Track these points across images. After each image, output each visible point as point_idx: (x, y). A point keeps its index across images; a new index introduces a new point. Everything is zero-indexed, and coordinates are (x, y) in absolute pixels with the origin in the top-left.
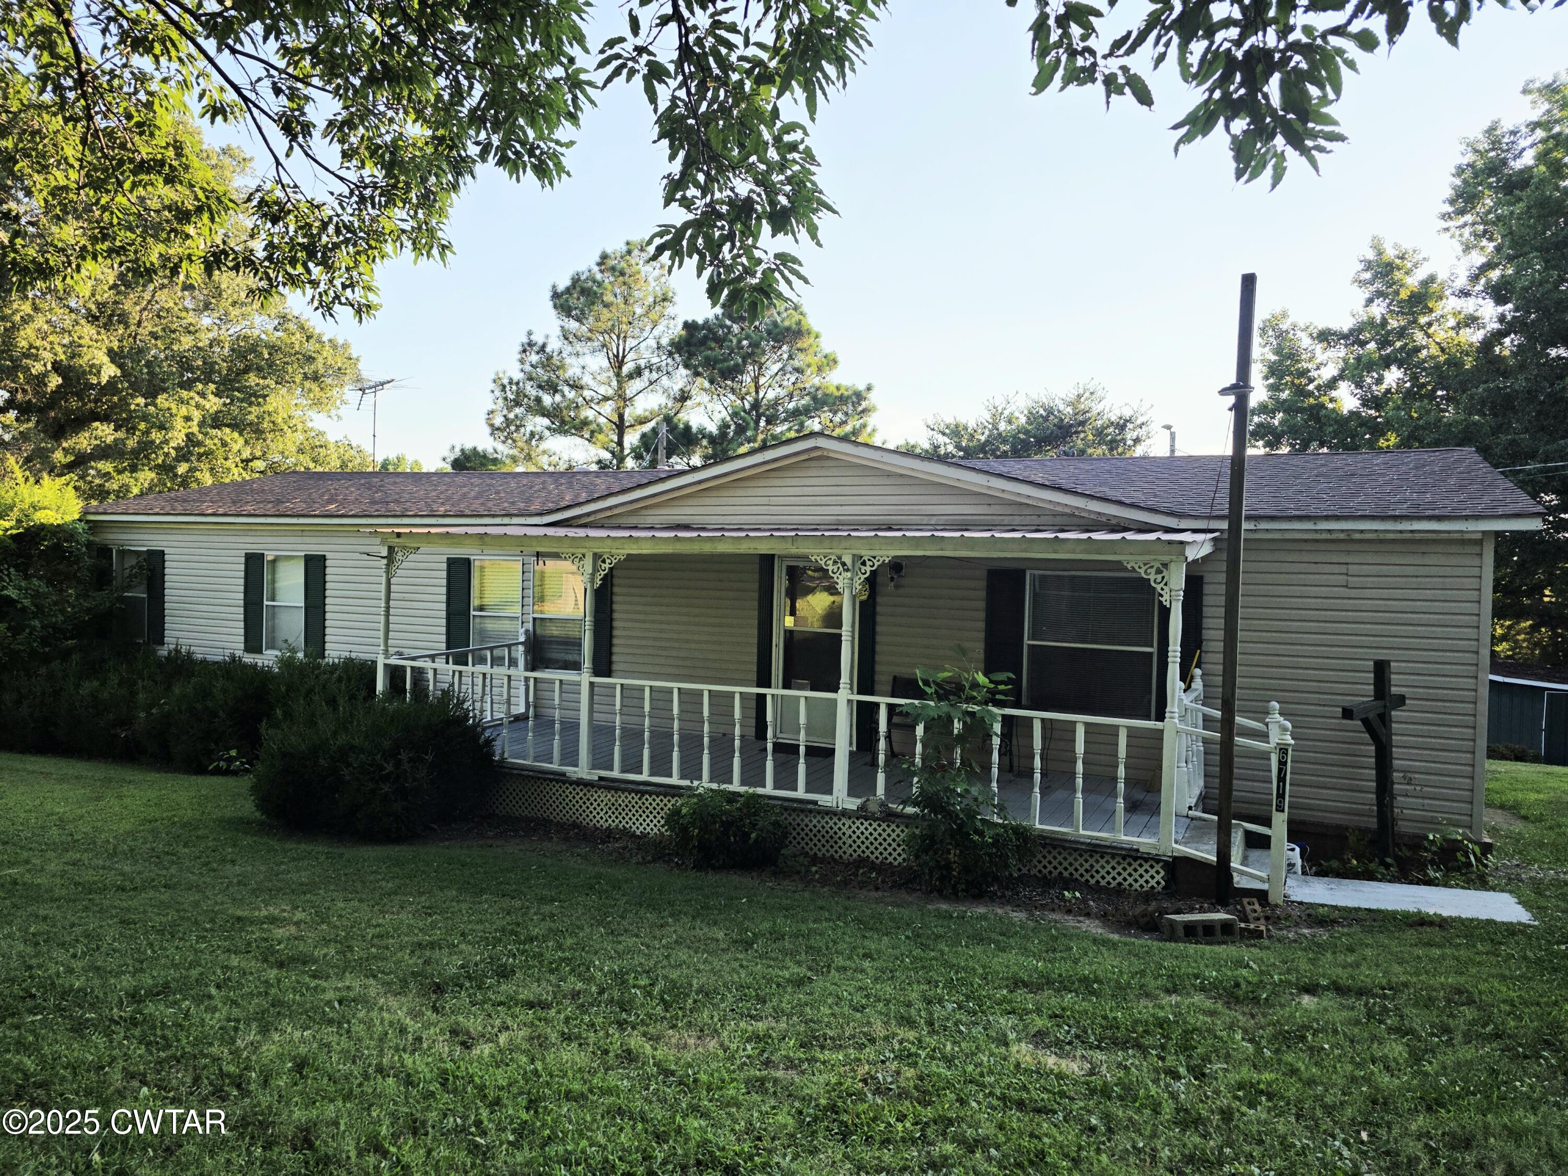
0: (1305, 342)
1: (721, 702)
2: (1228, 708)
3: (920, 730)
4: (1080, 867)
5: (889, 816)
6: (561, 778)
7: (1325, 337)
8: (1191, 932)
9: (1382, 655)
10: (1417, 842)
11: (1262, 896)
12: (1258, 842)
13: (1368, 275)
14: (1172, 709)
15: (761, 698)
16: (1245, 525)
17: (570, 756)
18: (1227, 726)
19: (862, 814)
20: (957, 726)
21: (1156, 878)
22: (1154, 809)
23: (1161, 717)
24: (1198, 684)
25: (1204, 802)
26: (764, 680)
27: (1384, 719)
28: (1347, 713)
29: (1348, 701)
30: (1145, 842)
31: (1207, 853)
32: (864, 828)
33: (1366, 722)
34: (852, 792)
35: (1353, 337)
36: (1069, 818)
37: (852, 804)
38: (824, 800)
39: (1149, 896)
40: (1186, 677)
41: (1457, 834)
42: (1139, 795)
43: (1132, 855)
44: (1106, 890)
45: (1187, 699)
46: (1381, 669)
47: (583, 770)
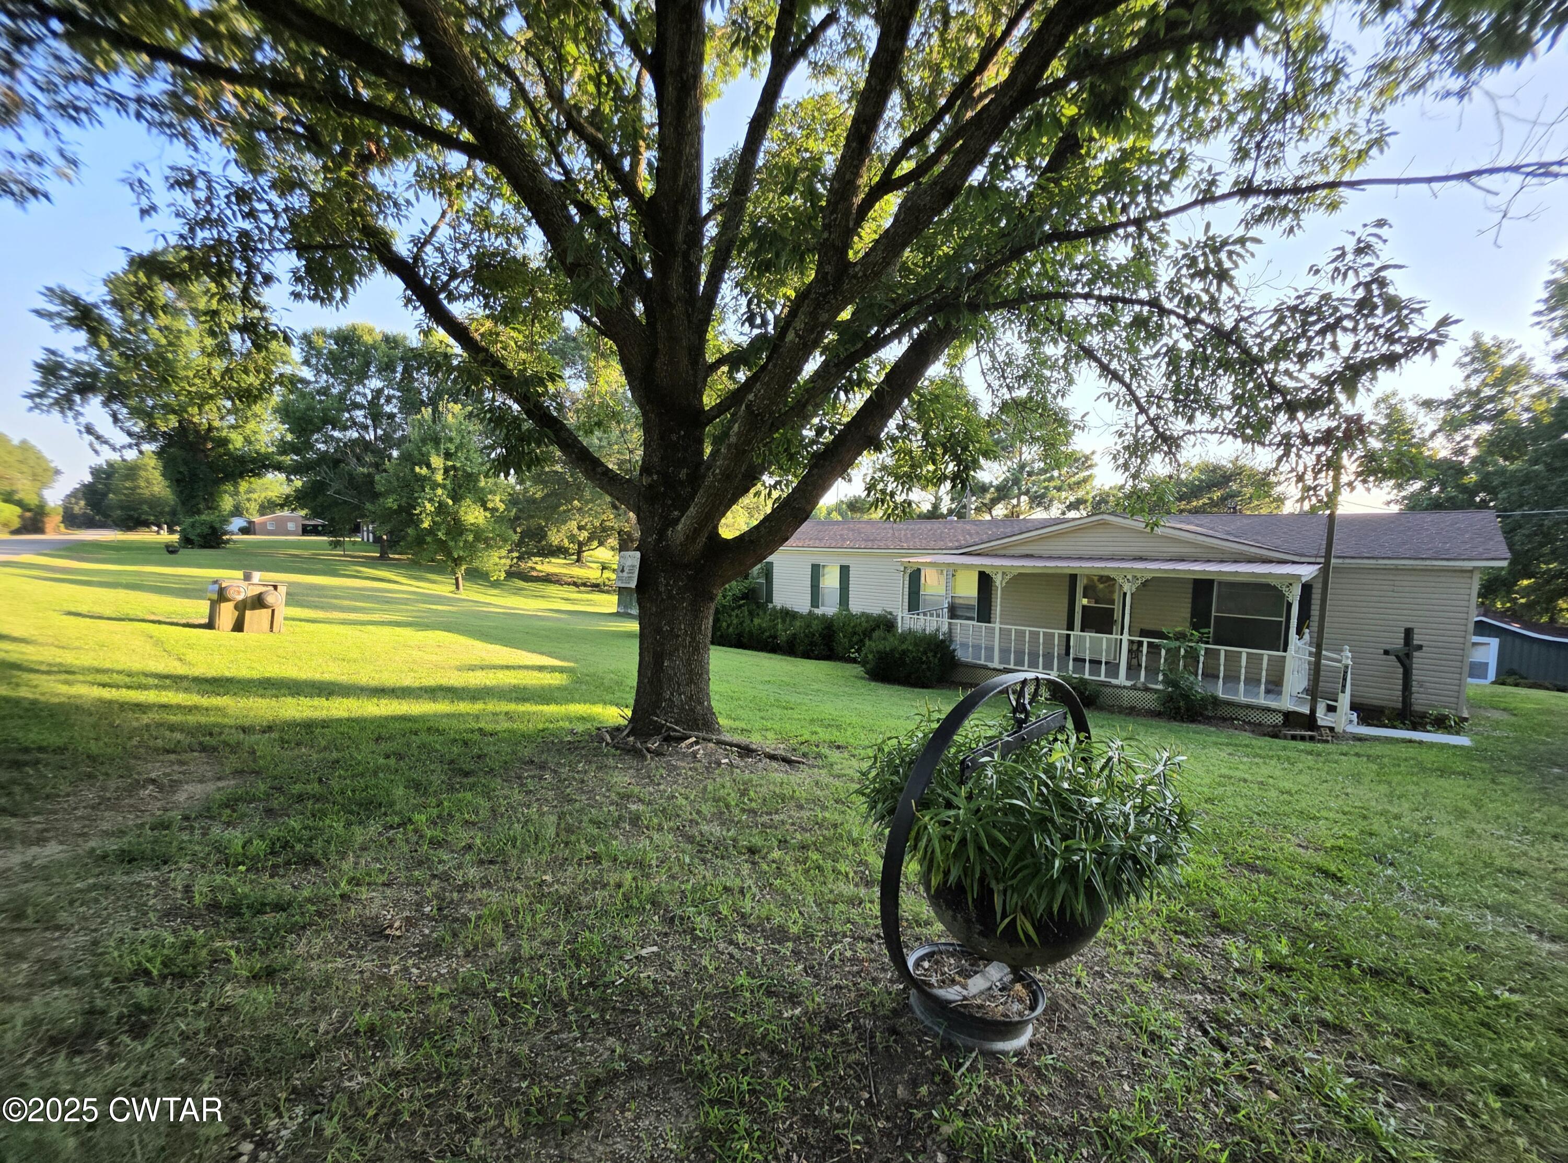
0: (1410, 409)
1: (1049, 637)
2: (1319, 647)
3: (1163, 652)
4: (1242, 713)
5: (1147, 689)
6: (985, 668)
7: (1428, 404)
8: (1294, 738)
9: (1409, 625)
10: (1424, 715)
11: (1332, 729)
12: (1331, 709)
13: (1468, 359)
14: (1291, 647)
15: (1068, 636)
16: (1333, 561)
17: (990, 658)
18: (1318, 655)
19: (1134, 688)
20: (1182, 652)
21: (1279, 719)
22: (1280, 693)
23: (1285, 650)
24: (1307, 637)
25: (1306, 691)
26: (1070, 627)
27: (1408, 656)
28: (1386, 652)
29: (1388, 647)
30: (1273, 704)
31: (1306, 710)
32: (1133, 693)
33: (1397, 657)
34: (1128, 678)
35: (1452, 404)
36: (1236, 693)
37: (1129, 683)
38: (1114, 681)
39: (1276, 726)
40: (1299, 632)
41: (1446, 712)
42: (1271, 687)
43: (1268, 710)
44: (1254, 724)
45: (1300, 643)
46: (1408, 633)
47: (996, 664)
